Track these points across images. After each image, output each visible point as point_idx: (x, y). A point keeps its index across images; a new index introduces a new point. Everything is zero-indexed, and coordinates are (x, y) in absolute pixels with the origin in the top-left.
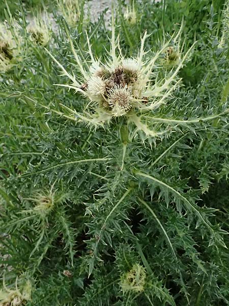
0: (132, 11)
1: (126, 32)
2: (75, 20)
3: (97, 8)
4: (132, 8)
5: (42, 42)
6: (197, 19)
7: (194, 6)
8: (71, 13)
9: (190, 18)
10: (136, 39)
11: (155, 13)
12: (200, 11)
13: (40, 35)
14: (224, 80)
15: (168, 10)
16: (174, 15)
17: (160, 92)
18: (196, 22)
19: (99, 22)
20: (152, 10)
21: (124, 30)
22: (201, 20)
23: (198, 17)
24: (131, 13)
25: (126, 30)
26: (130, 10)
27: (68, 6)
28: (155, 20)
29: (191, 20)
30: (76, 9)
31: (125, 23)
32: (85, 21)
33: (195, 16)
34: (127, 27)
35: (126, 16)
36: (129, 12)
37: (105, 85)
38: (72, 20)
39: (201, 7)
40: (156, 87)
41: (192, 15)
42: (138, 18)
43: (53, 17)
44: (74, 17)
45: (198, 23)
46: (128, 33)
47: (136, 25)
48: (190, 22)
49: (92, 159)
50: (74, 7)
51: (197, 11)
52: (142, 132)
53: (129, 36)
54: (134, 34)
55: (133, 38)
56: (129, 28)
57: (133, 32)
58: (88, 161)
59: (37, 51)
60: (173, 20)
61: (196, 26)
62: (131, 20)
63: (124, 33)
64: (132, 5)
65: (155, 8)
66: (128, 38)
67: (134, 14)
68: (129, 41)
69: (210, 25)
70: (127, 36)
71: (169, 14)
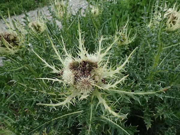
0: (96, 8)
1: (93, 20)
2: (62, 15)
3: (77, 2)
4: (96, 6)
5: (40, 31)
6: (134, 9)
7: (132, 2)
8: (59, 11)
9: (130, 9)
10: (99, 24)
11: (110, 6)
12: (136, 5)
13: (39, 27)
14: (155, 52)
15: (118, 5)
16: (121, 7)
17: (114, 74)
18: (133, 11)
19: (76, 15)
20: (108, 5)
21: (91, 19)
22: (136, 10)
23: (135, 8)
24: (95, 9)
25: (92, 19)
26: (95, 7)
27: (58, 7)
28: (110, 11)
29: (131, 10)
30: (63, 9)
31: (92, 16)
32: (68, 16)
33: (133, 8)
34: (93, 18)
35: (93, 11)
36: (94, 8)
37: (74, 75)
38: (60, 16)
39: (136, 3)
40: (111, 70)
41: (131, 7)
42: (100, 12)
43: (49, 12)
44: (61, 14)
45: (135, 12)
46: (94, 21)
47: (98, 16)
48: (130, 11)
49: (70, 113)
50: (61, 8)
51: (134, 5)
52: (102, 105)
53: (95, 23)
54: (98, 21)
55: (97, 23)
56: (94, 19)
57: (97, 20)
58: (67, 116)
59: (37, 37)
60: (120, 10)
61: (134, 13)
62: (96, 13)
63: (92, 21)
64: (96, 4)
65: (110, 4)
66: (94, 24)
67: (97, 10)
68: (95, 25)
69: (144, 19)
70: (94, 22)
71: (118, 7)
